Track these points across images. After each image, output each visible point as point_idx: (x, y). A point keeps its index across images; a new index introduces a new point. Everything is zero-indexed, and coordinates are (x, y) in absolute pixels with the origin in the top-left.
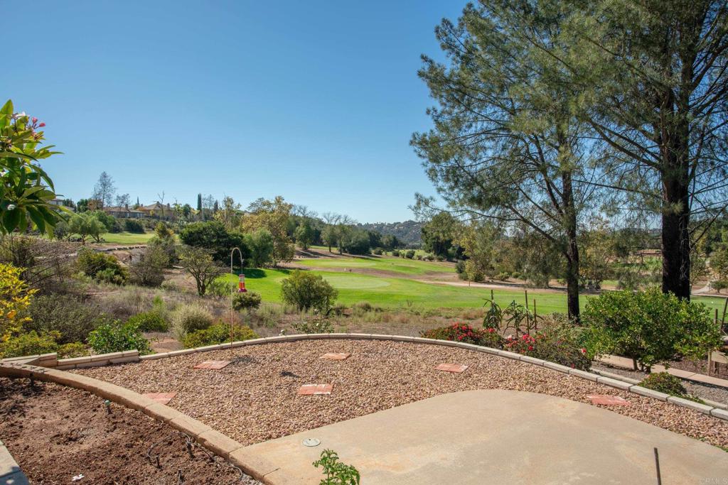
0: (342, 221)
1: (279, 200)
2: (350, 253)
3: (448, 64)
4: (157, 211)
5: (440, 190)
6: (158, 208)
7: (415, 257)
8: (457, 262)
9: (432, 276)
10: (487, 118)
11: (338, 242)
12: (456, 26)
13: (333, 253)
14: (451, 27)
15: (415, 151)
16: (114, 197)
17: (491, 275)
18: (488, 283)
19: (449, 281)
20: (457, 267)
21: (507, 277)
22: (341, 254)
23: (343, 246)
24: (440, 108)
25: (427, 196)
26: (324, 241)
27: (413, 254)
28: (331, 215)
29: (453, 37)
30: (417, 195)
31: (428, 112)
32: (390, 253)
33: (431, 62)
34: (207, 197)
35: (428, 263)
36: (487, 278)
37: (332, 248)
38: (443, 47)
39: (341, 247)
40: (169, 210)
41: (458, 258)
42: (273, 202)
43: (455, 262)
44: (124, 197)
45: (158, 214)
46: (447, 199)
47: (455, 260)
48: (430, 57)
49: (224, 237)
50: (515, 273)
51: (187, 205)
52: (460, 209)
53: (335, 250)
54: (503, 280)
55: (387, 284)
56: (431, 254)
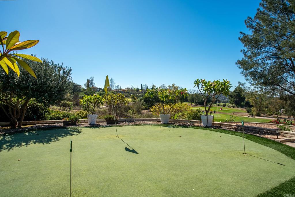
0: (196, 92)
1: (173, 85)
2: (199, 105)
3: (250, 33)
4: (128, 91)
5: (247, 80)
6: (128, 90)
7: (227, 106)
8: (245, 108)
9: (236, 114)
10: (266, 52)
11: (194, 100)
12: (253, 18)
13: (193, 105)
14: (252, 19)
15: (238, 66)
16: (115, 86)
17: (264, 114)
18: (263, 117)
19: (244, 116)
20: (247, 110)
21: (272, 114)
22: (196, 105)
23: (196, 102)
24: (246, 49)
25: (243, 82)
26: (189, 100)
27: (226, 105)
28: (192, 90)
29: (252, 23)
30: (239, 82)
31: (241, 51)
32: (216, 105)
33: (244, 34)
34: (144, 85)
35: (232, 108)
36: (262, 115)
37: (192, 103)
38: (248, 27)
39: (196, 103)
40: (132, 90)
41: (246, 107)
42: (171, 86)
43: (244, 108)
44: (118, 86)
45: (128, 92)
46: (250, 83)
47: (244, 107)
48: (244, 32)
49: (157, 99)
50: (276, 113)
51: (138, 88)
52: (257, 86)
53: (193, 104)
54: (270, 116)
55: (220, 116)
56: (234, 105)
